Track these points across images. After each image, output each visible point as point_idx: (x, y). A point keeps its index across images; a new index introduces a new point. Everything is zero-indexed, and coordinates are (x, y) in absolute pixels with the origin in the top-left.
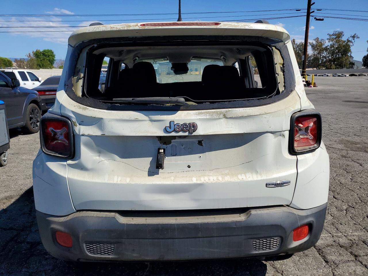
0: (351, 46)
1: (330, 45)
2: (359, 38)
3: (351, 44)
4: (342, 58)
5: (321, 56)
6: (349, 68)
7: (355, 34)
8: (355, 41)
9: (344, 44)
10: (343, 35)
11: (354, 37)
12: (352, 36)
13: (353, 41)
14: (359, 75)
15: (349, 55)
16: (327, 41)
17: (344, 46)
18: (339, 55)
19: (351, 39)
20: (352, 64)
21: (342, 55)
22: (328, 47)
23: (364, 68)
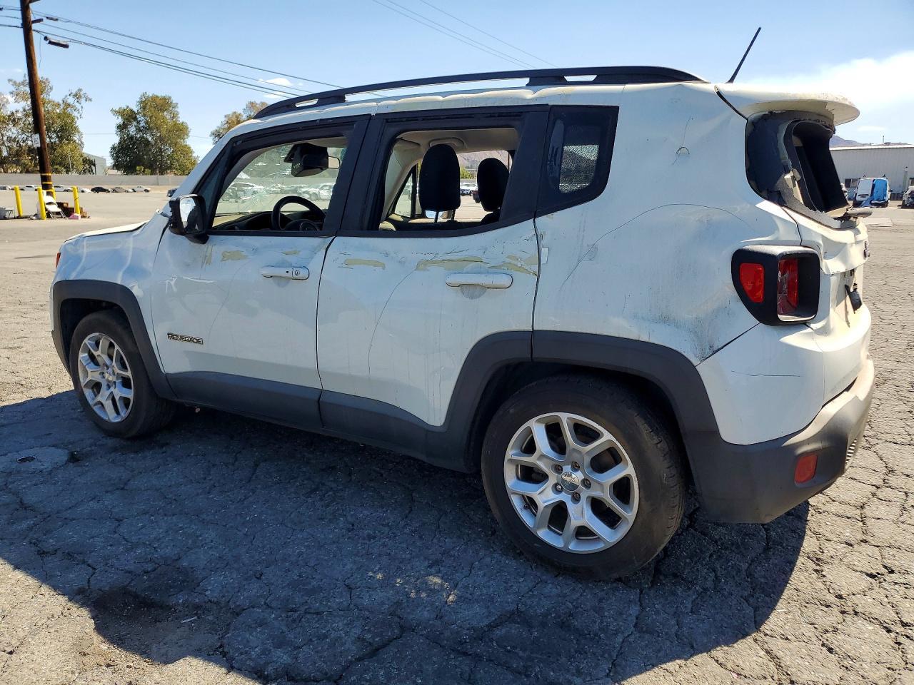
0: (76, 119)
1: (22, 110)
2: (91, 100)
3: (75, 114)
4: (61, 146)
5: (5, 139)
6: (84, 171)
7: (80, 90)
8: (82, 107)
9: (58, 111)
10: (51, 89)
11: (77, 96)
12: (74, 93)
13: (78, 106)
14: (114, 191)
15: (77, 141)
16: (11, 99)
17: (59, 116)
18: (50, 137)
19: (71, 100)
20: (89, 164)
21: (61, 138)
22: (20, 115)
23: (119, 173)
